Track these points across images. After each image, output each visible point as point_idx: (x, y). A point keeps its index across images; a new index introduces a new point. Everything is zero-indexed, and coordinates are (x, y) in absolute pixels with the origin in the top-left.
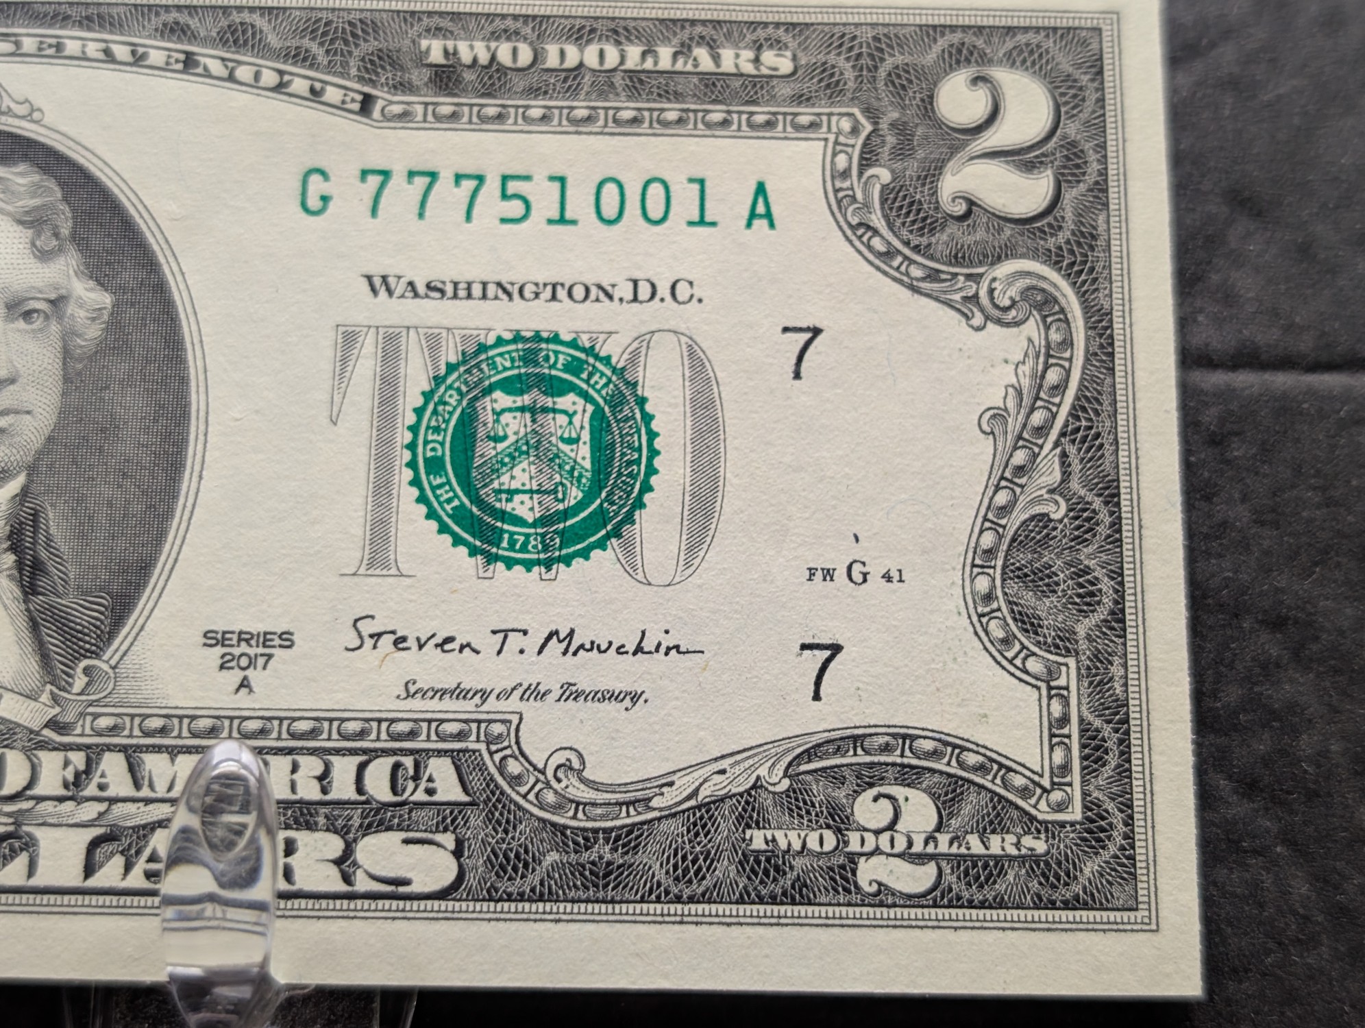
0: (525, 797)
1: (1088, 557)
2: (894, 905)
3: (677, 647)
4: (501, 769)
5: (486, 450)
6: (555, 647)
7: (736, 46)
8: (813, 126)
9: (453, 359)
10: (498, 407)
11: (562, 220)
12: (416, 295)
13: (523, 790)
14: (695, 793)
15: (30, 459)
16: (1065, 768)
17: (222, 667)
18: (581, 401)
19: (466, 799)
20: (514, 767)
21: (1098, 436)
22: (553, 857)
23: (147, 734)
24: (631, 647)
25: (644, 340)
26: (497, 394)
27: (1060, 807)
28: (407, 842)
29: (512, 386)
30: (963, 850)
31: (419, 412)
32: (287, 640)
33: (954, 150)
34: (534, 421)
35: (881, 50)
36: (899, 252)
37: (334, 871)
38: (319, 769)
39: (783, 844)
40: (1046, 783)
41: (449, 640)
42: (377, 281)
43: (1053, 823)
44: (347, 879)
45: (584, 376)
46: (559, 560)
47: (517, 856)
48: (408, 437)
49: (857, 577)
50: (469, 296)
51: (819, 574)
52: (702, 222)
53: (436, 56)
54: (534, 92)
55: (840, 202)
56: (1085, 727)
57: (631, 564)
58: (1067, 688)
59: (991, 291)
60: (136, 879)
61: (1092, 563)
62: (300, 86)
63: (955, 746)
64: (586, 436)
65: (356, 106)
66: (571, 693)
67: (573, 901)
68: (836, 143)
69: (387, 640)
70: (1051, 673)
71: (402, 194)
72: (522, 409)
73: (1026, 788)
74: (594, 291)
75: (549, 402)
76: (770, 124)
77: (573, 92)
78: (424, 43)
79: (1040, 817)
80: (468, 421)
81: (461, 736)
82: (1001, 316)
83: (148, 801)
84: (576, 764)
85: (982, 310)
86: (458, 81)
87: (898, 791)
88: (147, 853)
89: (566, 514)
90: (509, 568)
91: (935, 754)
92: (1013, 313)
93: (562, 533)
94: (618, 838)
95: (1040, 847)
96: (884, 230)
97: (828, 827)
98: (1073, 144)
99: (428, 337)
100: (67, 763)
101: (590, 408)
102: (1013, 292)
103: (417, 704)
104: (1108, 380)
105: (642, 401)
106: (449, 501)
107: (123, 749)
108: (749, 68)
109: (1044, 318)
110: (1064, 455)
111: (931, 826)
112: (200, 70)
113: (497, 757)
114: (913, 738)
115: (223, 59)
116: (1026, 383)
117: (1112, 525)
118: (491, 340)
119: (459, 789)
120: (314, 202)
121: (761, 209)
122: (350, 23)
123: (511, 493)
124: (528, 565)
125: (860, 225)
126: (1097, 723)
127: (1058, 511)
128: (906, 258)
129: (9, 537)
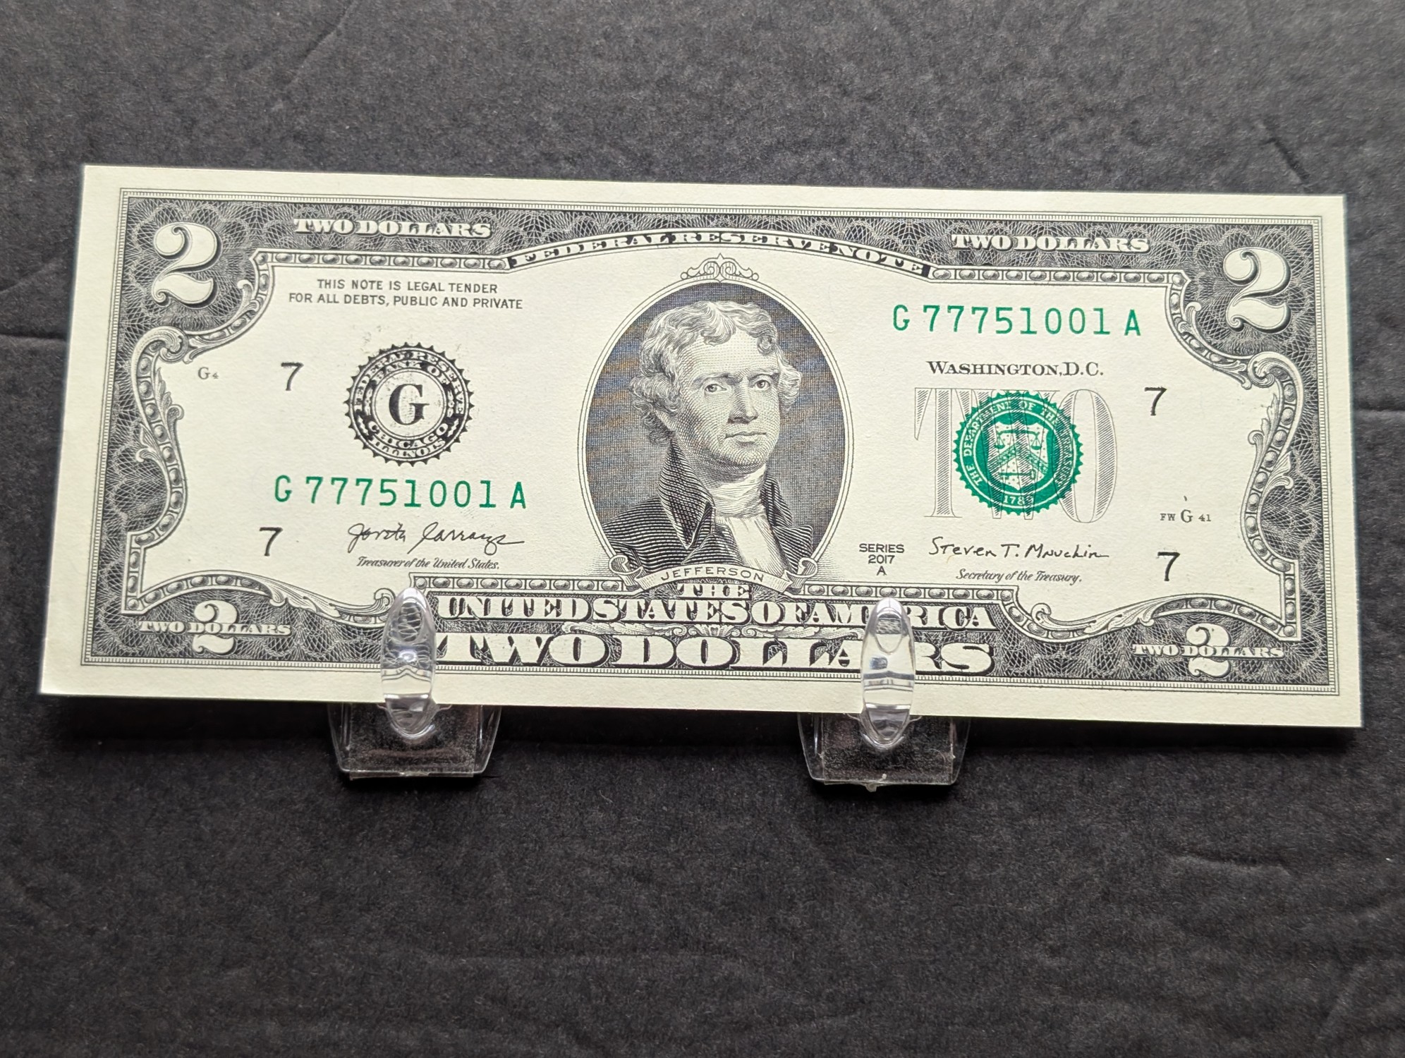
0: (1022, 627)
1: (1305, 508)
2: (1207, 682)
3: (1095, 554)
4: (1010, 613)
5: (994, 453)
6: (1033, 553)
7: (1117, 236)
8: (1160, 280)
9: (975, 406)
10: (999, 431)
11: (1029, 332)
12: (955, 372)
13: (1021, 623)
14: (1106, 627)
15: (767, 458)
16: (1293, 615)
17: (870, 562)
18: (1041, 427)
19: (994, 628)
20: (1016, 613)
21: (1310, 445)
22: (1038, 656)
23: (836, 594)
24: (1072, 554)
25: (1073, 395)
26: (998, 424)
27: (1290, 634)
28: (966, 648)
29: (1006, 419)
30: (1241, 655)
31: (959, 433)
32: (901, 549)
33: (1235, 292)
34: (1018, 438)
35: (1195, 238)
36: (1206, 348)
37: (931, 661)
38: (921, 613)
39: (1151, 652)
40: (1283, 622)
41: (981, 549)
42: (935, 365)
43: (1287, 642)
44: (937, 665)
45: (1043, 414)
46: (1034, 509)
47: (1020, 655)
48: (955, 446)
49: (1187, 519)
50: (982, 372)
51: (1167, 517)
52: (1102, 332)
53: (960, 244)
54: (1012, 263)
55: (1175, 320)
56: (1303, 595)
57: (1070, 511)
58: (1293, 575)
59: (1254, 369)
60: (836, 664)
61: (1306, 511)
62: (890, 261)
63: (1237, 604)
64: (1045, 445)
65: (920, 271)
66: (1043, 576)
67: (1048, 678)
68: (1172, 289)
69: (950, 549)
70: (1286, 567)
71: (946, 318)
72: (1012, 432)
73: (1273, 625)
74: (1046, 368)
75: (1025, 427)
76: (1136, 279)
77: (1032, 262)
78: (954, 237)
79: (1280, 639)
80: (984, 438)
81: (989, 597)
82: (1259, 382)
83: (839, 627)
84: (1047, 612)
85: (1249, 378)
86: (972, 257)
87: (1209, 626)
88: (840, 652)
89: (1036, 486)
90: (1008, 513)
91: (1227, 608)
92: (1266, 380)
93: (1034, 496)
94: (1069, 648)
95: (1280, 654)
96: (1198, 336)
97: (1174, 643)
98: (1297, 289)
99: (962, 394)
100: (798, 608)
101: (1046, 431)
102: (1266, 369)
103: (966, 581)
104: (1315, 416)
105: (1073, 427)
106: (977, 479)
107: (825, 601)
108: (1125, 249)
109: (1282, 383)
110: (1292, 455)
111: (1226, 643)
112: (838, 252)
113: (1007, 607)
114: (1216, 600)
115: (849, 246)
116: (1273, 417)
117: (1317, 492)
118: (994, 396)
119: (990, 623)
120: (901, 324)
121: (1132, 325)
122: (915, 226)
123: (1008, 475)
124: (1018, 512)
125: (1185, 333)
126: (1309, 593)
127: (1289, 484)
128: (1210, 351)
129: (760, 497)
